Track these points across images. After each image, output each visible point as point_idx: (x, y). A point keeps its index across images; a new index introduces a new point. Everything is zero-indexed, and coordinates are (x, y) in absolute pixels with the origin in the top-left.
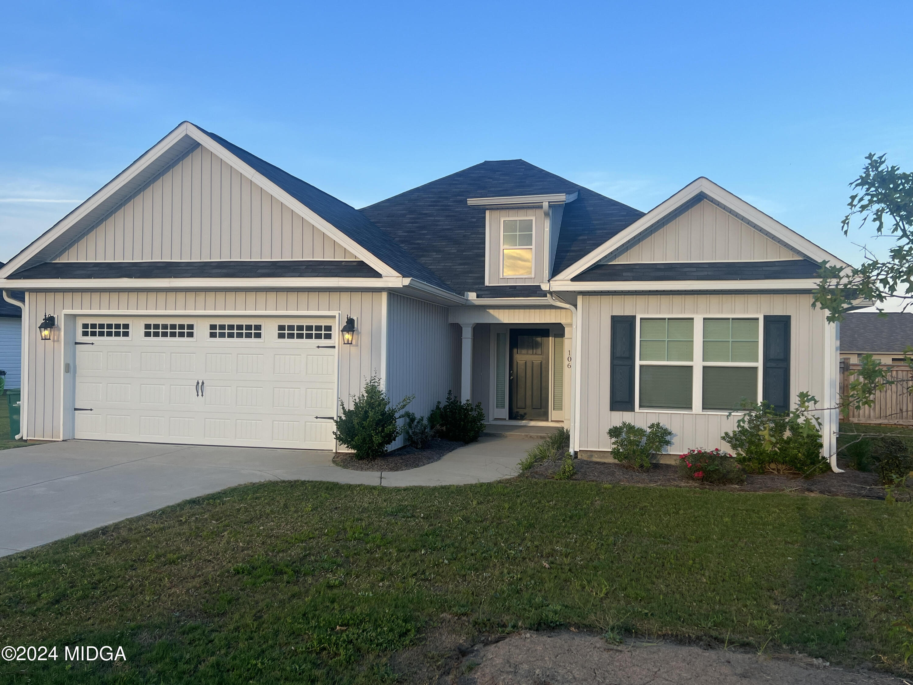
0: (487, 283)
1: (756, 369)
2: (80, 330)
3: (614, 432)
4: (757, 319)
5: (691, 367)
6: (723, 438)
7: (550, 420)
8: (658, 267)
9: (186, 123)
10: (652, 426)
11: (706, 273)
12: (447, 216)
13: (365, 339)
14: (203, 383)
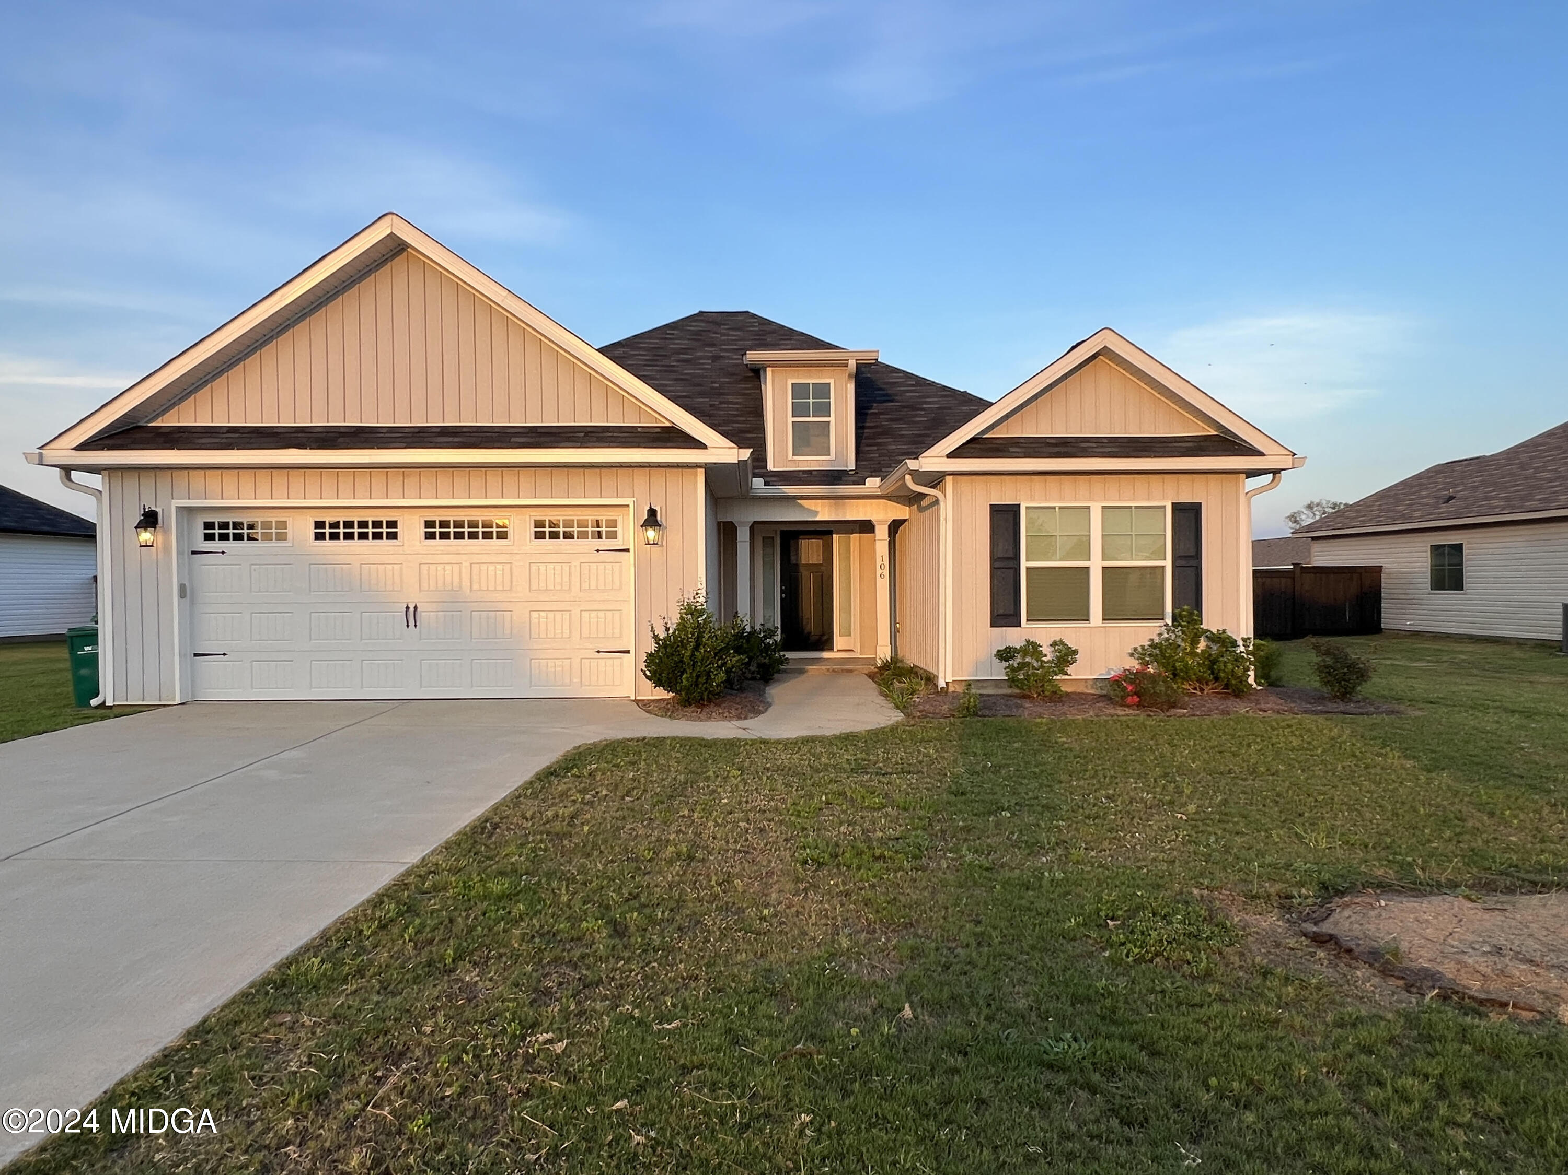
0: (770, 467)
1: (1163, 568)
2: (201, 532)
3: (1005, 655)
4: (1164, 507)
5: (1087, 569)
6: (1131, 655)
7: (835, 649)
8: (1048, 441)
9: (390, 216)
10: (1054, 644)
11: (1110, 450)
12: (676, 380)
13: (673, 537)
14: (416, 608)
